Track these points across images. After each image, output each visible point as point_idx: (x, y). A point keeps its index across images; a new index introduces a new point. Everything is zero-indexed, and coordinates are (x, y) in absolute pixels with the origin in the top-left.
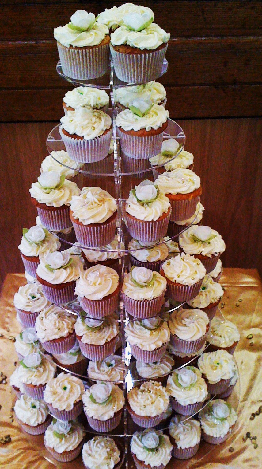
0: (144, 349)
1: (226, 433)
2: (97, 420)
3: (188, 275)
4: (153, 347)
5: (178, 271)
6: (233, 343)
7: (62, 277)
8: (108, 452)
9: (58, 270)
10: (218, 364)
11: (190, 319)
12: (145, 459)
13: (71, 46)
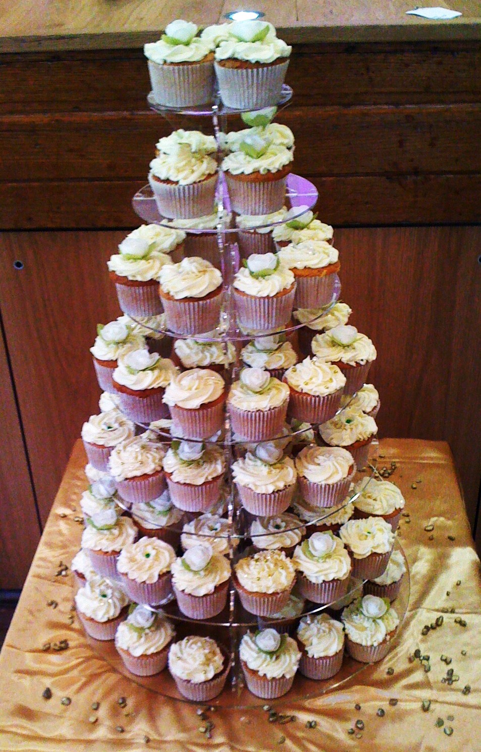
0: (258, 492)
1: (381, 640)
2: (190, 594)
3: (319, 382)
4: (271, 489)
5: (306, 378)
6: (394, 510)
7: (147, 381)
8: (206, 655)
9: (141, 372)
10: (369, 533)
11: (326, 457)
12: (259, 667)
13: (165, 62)
